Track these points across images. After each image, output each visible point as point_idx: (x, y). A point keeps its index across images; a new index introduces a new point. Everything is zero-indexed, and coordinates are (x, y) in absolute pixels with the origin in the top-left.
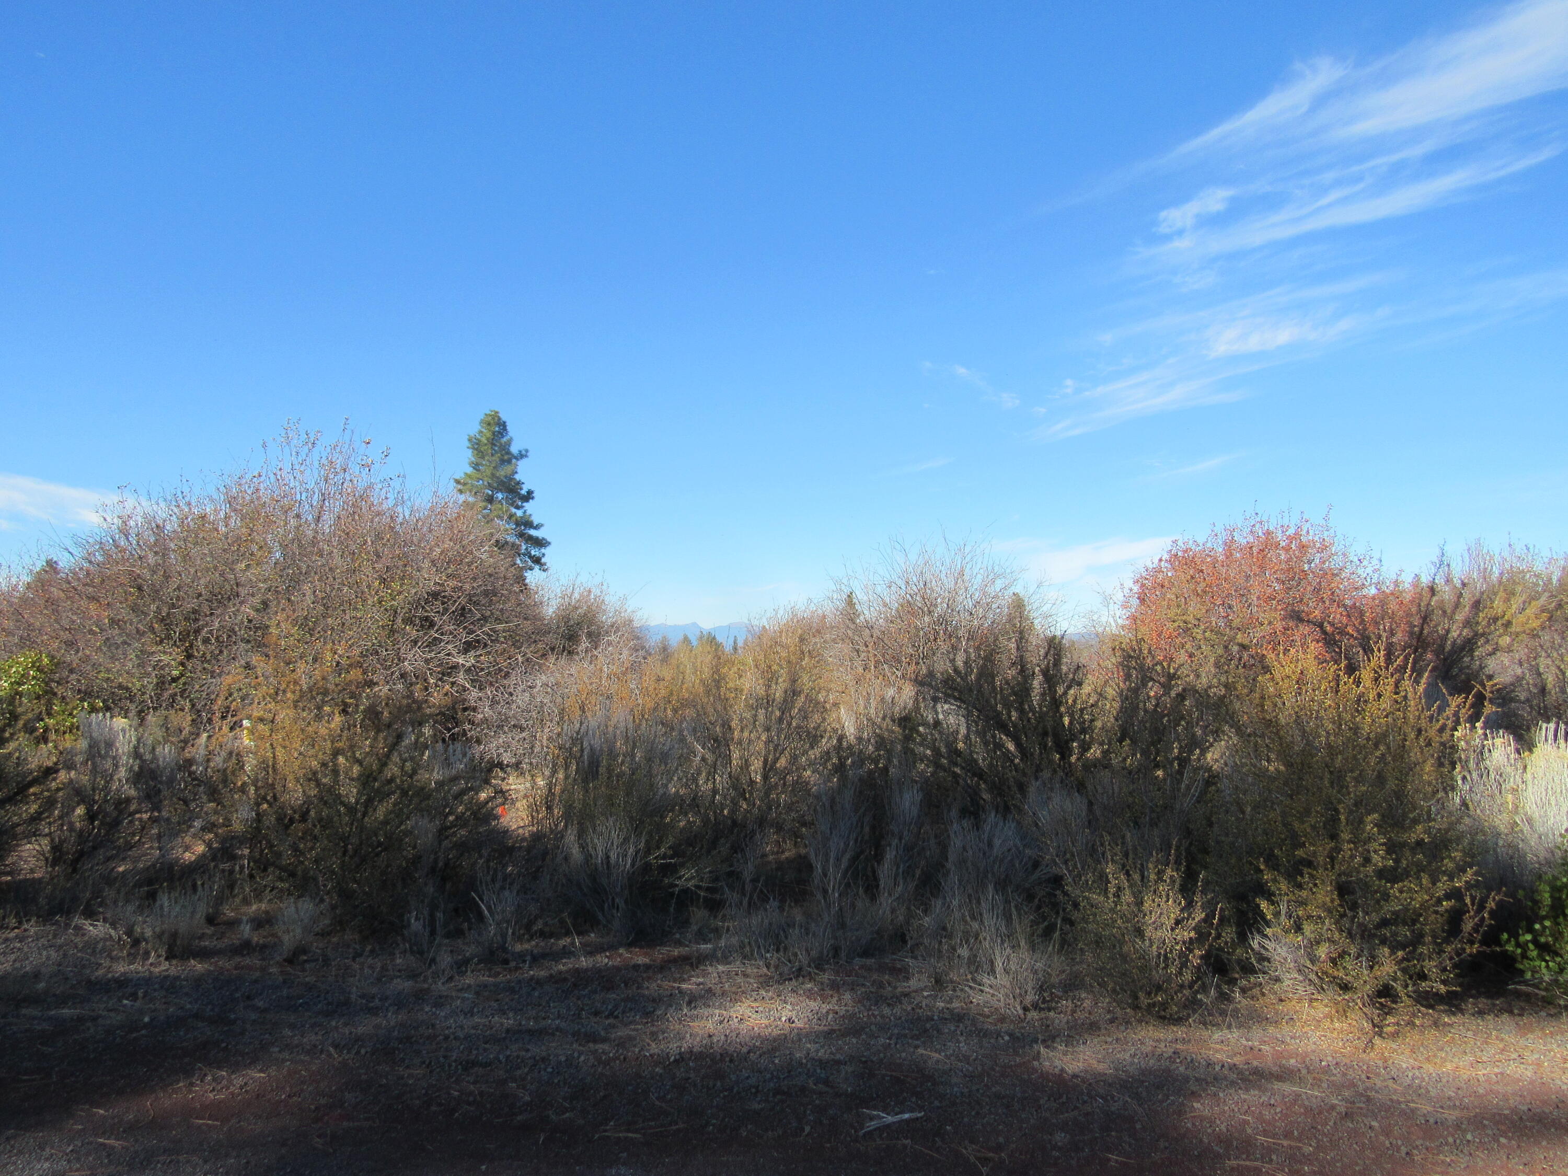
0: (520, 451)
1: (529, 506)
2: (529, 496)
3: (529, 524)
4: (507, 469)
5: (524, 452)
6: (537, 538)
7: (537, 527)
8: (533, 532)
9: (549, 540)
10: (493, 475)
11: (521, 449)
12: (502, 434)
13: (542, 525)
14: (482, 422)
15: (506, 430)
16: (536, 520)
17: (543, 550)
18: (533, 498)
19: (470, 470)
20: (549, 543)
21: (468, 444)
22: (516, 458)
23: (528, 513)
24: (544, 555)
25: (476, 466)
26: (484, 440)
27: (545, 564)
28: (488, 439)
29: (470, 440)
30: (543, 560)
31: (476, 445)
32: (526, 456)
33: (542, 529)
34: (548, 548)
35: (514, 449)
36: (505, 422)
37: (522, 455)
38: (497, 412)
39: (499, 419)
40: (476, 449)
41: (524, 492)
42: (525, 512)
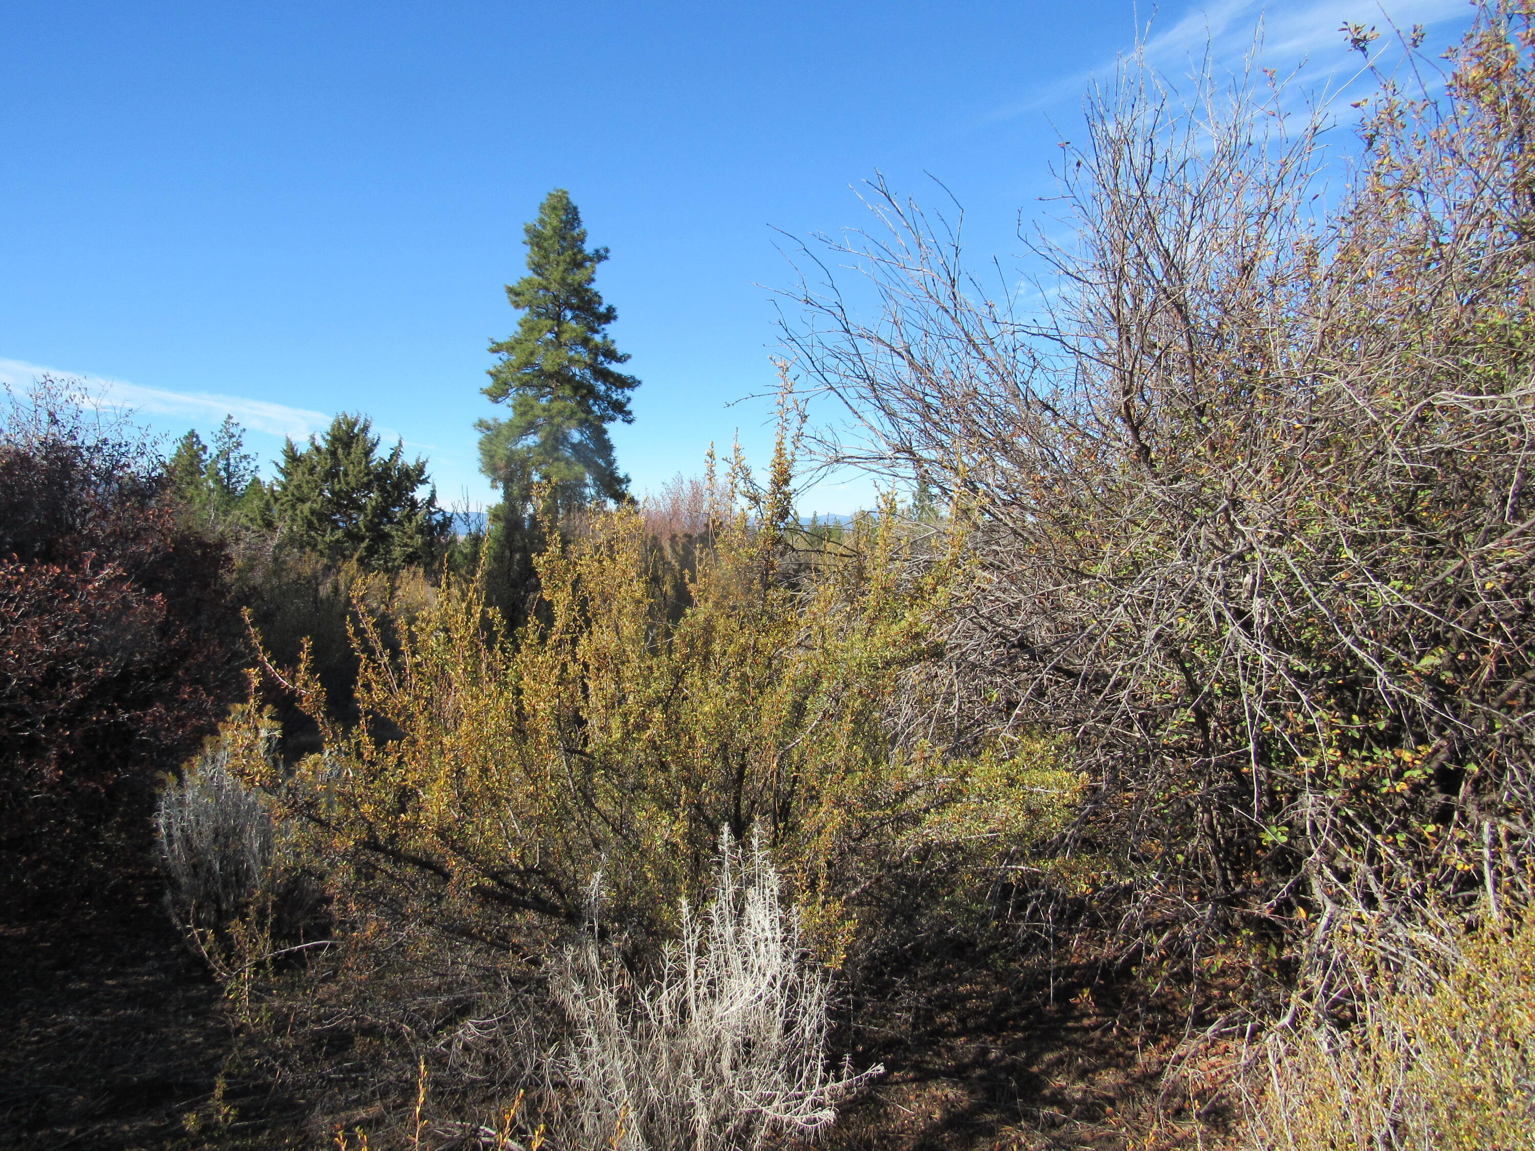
0: (597, 251)
1: (611, 330)
2: (609, 316)
3: (611, 355)
4: (579, 276)
5: (602, 252)
6: (620, 376)
7: (621, 359)
8: (615, 367)
9: (638, 377)
10: (563, 279)
11: (598, 247)
12: (572, 225)
13: (629, 357)
14: (542, 208)
15: (578, 219)
16: (620, 350)
17: (628, 392)
18: (615, 318)
19: (528, 274)
20: (640, 382)
21: (526, 238)
22: (591, 260)
23: (610, 338)
24: (629, 399)
25: (538, 268)
26: (548, 232)
27: (630, 413)
28: (554, 229)
29: (527, 231)
30: (629, 407)
31: (536, 238)
32: (606, 258)
33: (629, 361)
34: (637, 389)
35: (589, 248)
36: (575, 208)
37: (600, 256)
38: (565, 193)
39: (569, 203)
40: (538, 245)
41: (602, 309)
42: (605, 337)
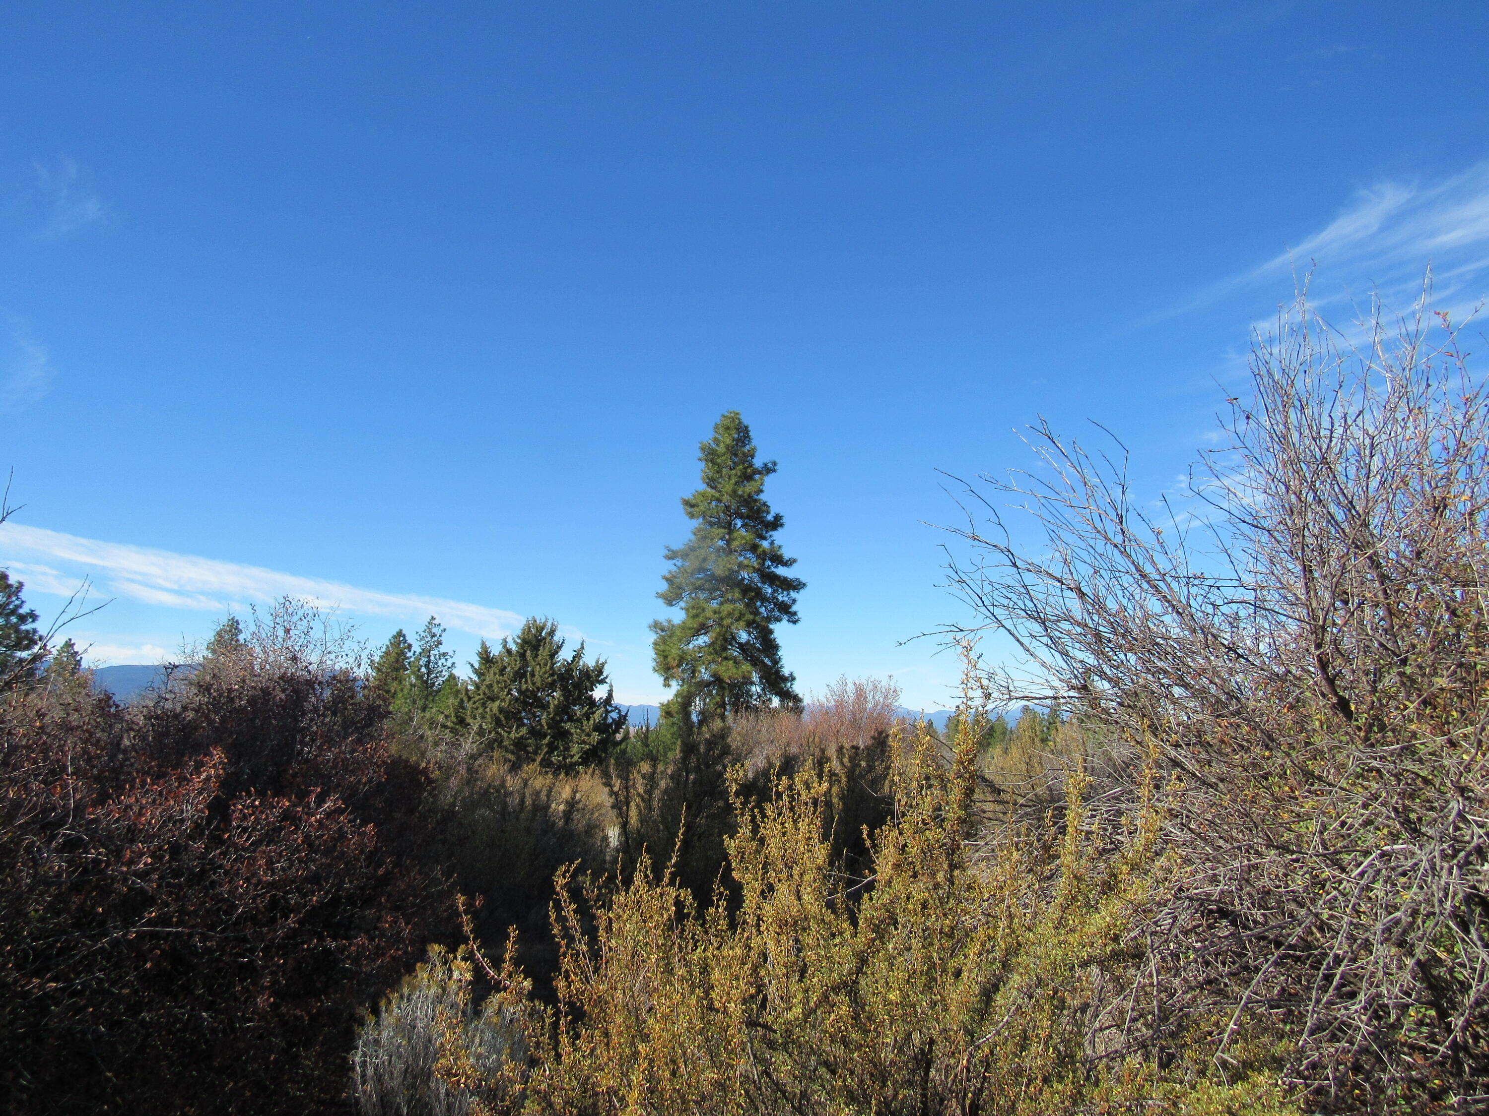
0: (766, 465)
1: (778, 536)
2: (777, 523)
3: (778, 560)
4: (748, 488)
5: (770, 465)
6: (785, 579)
7: (787, 563)
8: (781, 571)
9: (803, 580)
10: (734, 492)
11: (766, 461)
12: (743, 442)
13: (795, 561)
14: (716, 428)
15: (748, 437)
16: (787, 554)
17: (793, 594)
18: (782, 525)
19: (702, 487)
20: (804, 585)
21: (701, 455)
22: (760, 473)
23: (777, 543)
24: (794, 601)
25: (711, 482)
26: (721, 449)
27: (795, 613)
28: (727, 447)
29: (703, 449)
30: (794, 608)
31: (710, 456)
32: (774, 471)
33: (795, 565)
34: (802, 592)
35: (758, 462)
36: (746, 427)
37: (768, 470)
38: (737, 414)
39: (740, 423)
40: (712, 461)
41: (770, 518)
42: (772, 543)
